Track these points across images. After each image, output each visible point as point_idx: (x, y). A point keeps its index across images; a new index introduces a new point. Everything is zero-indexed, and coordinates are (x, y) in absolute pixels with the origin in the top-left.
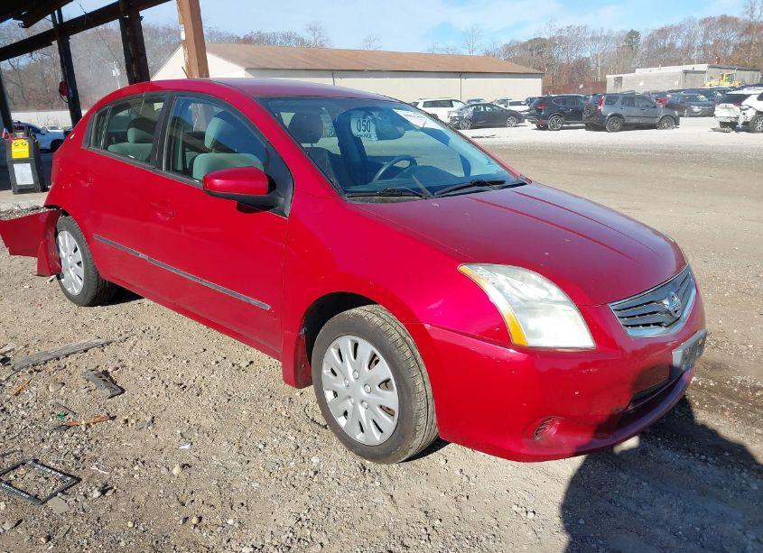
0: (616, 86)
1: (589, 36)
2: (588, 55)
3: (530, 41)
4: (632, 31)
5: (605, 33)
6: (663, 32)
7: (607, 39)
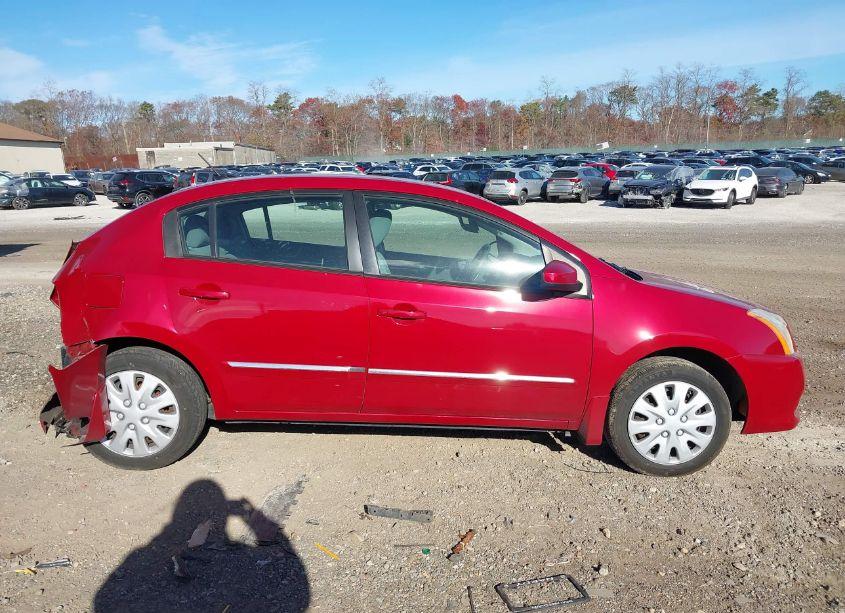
0: (148, 160)
1: (98, 103)
2: (99, 123)
3: (24, 103)
4: (145, 103)
5: (116, 103)
6: (177, 107)
7: (118, 108)
